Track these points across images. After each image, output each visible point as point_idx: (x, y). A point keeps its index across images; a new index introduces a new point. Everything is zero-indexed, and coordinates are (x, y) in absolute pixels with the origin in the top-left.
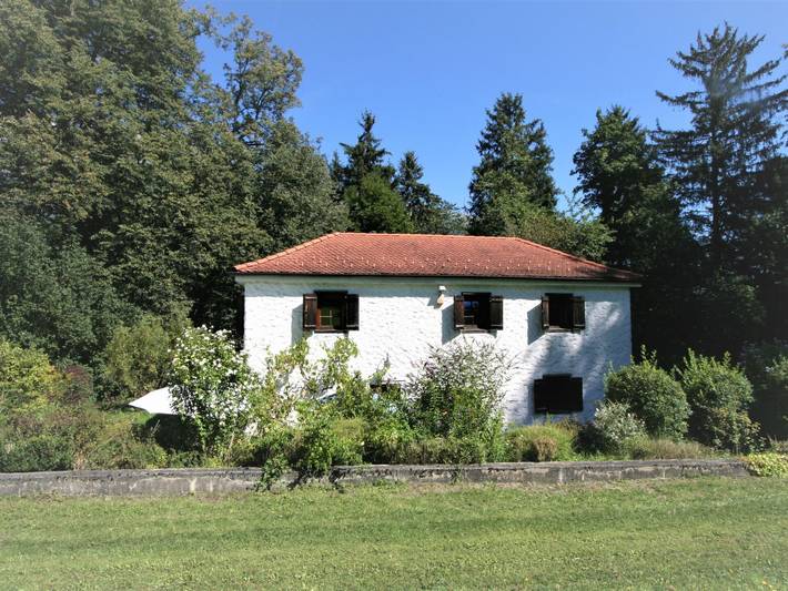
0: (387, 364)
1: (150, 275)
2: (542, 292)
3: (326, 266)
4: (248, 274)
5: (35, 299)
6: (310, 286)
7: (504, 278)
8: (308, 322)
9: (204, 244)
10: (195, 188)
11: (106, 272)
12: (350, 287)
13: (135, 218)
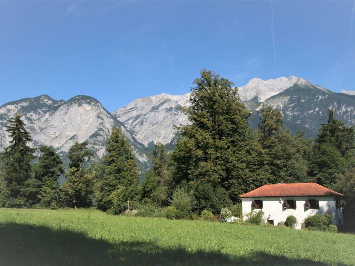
0: (270, 216)
1: (237, 193)
2: (307, 199)
3: (257, 195)
4: (243, 197)
5: (211, 201)
6: (254, 199)
7: (296, 196)
8: (253, 207)
9: (252, 183)
10: (247, 167)
11: (227, 192)
12: (261, 199)
13: (232, 178)
